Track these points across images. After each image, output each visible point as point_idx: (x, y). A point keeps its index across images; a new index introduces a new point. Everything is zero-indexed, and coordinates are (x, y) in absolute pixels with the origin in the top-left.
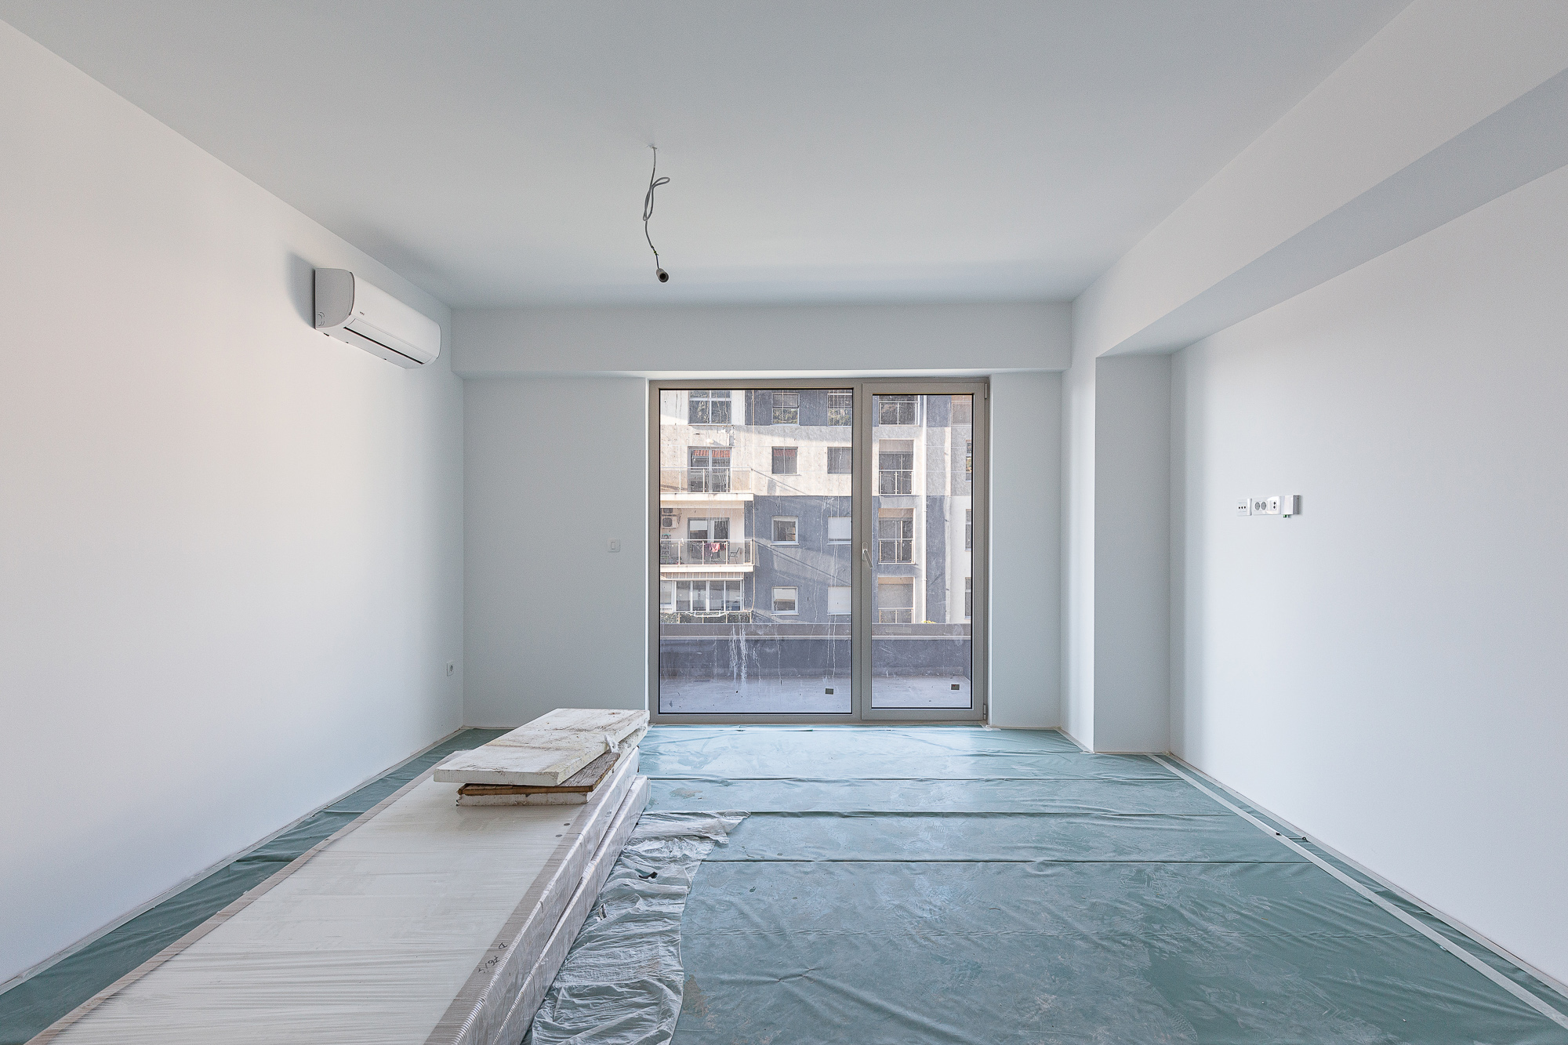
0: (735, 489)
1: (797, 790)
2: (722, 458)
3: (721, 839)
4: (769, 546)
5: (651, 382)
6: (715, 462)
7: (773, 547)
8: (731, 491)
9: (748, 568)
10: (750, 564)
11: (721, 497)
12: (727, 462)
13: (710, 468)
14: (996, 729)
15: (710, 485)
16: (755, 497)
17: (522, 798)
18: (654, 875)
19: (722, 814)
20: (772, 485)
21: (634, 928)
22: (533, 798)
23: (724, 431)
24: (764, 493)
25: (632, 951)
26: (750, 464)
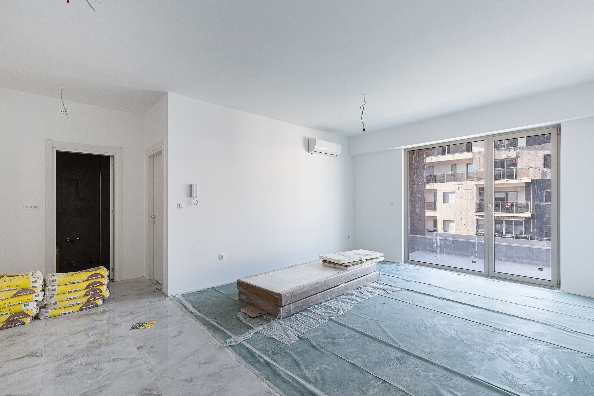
0: (520, 177)
1: (431, 288)
2: (513, 163)
3: (389, 292)
4: (541, 204)
5: (405, 149)
6: (509, 165)
7: (544, 205)
8: (518, 178)
9: (528, 215)
10: (529, 213)
11: (511, 181)
12: (516, 165)
13: (505, 168)
14: (563, 292)
15: (505, 176)
16: (532, 180)
17: (334, 266)
18: (362, 294)
19: (397, 287)
20: (544, 174)
21: (348, 300)
22: (337, 266)
23: (513, 150)
24: (539, 178)
25: (343, 304)
26: (529, 164)
